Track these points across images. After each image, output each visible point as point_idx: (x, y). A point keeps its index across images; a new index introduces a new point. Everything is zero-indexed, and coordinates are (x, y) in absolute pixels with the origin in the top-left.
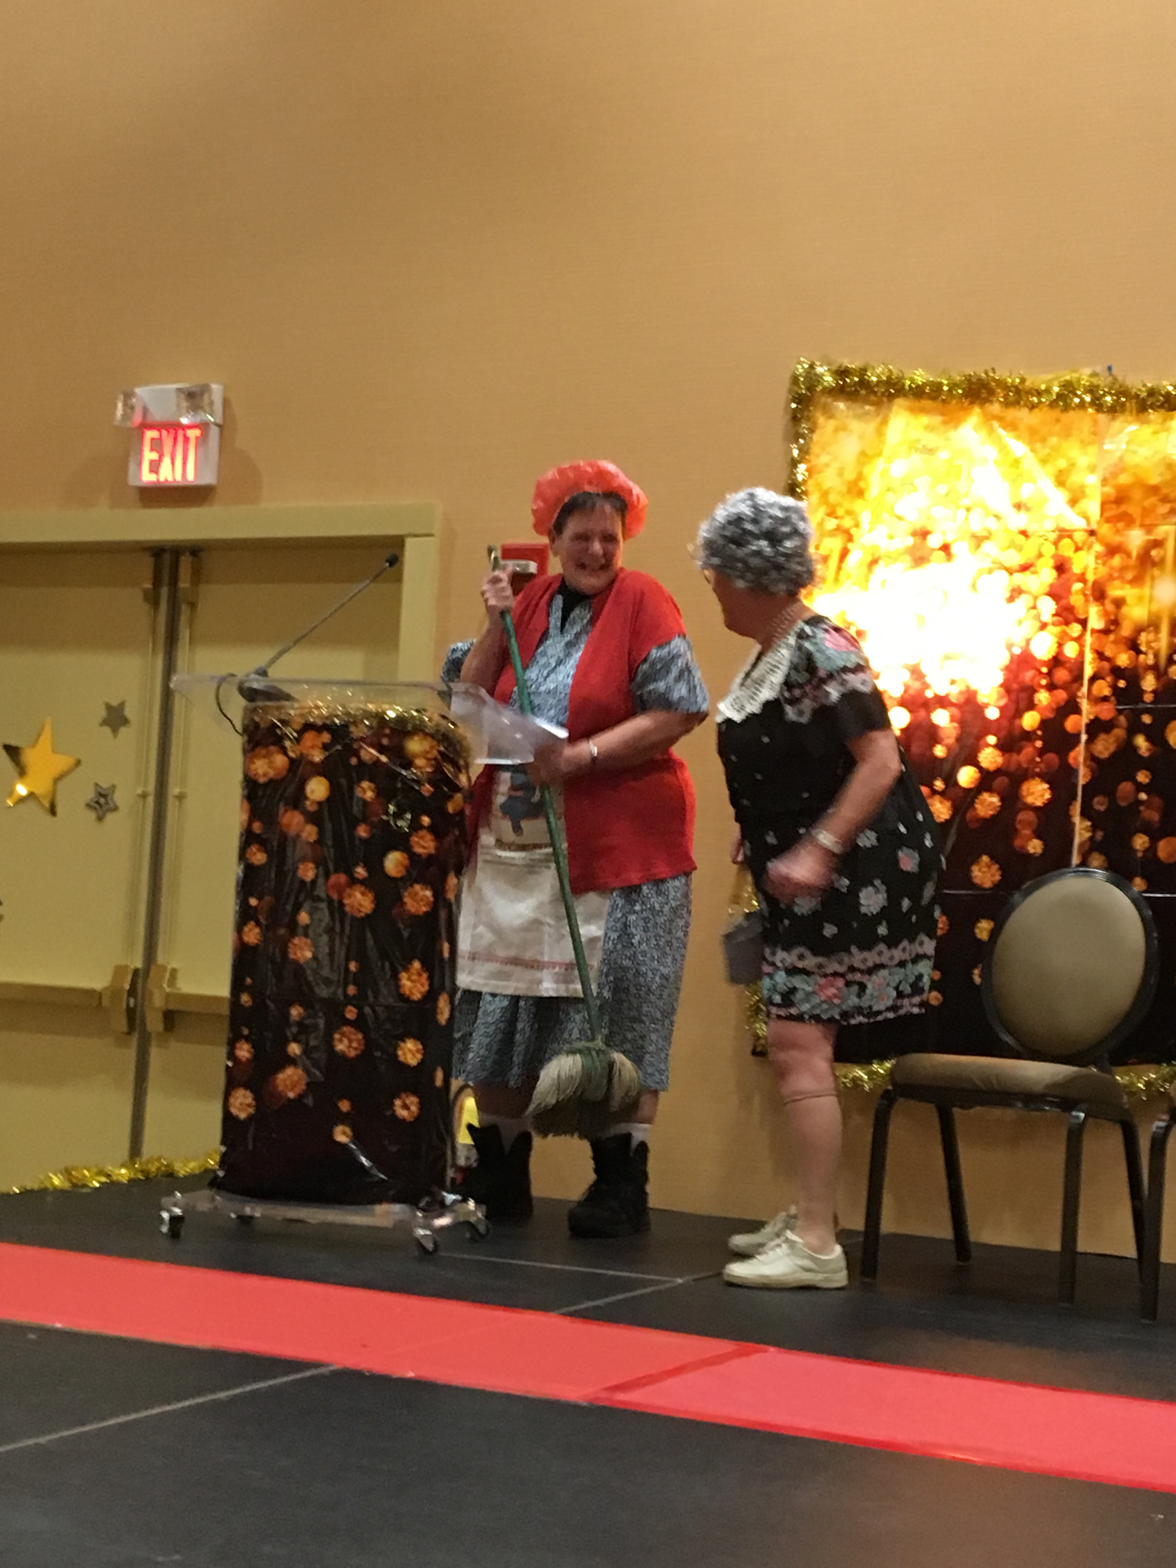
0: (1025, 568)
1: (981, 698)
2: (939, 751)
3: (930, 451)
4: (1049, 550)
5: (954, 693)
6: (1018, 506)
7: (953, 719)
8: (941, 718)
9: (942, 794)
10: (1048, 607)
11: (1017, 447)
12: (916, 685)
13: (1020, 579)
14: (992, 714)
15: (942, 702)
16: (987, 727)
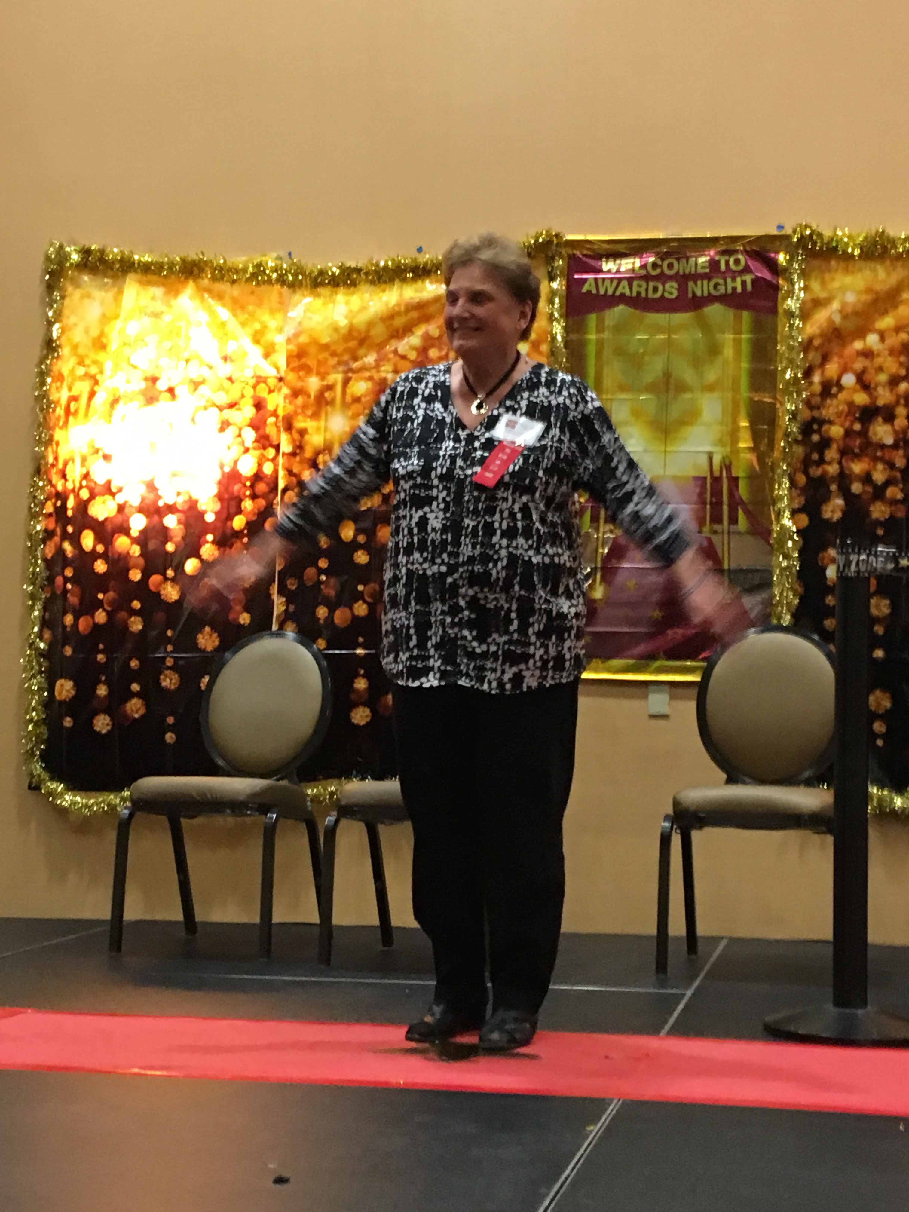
0: (232, 406)
1: (201, 506)
2: (170, 547)
3: (156, 315)
4: (249, 392)
5: (180, 502)
6: (225, 359)
7: (179, 522)
8: (171, 521)
9: (173, 580)
10: (250, 435)
11: (223, 313)
12: (151, 496)
13: (228, 414)
14: (210, 518)
15: (171, 509)
16: (206, 528)
